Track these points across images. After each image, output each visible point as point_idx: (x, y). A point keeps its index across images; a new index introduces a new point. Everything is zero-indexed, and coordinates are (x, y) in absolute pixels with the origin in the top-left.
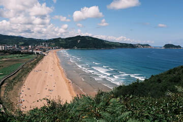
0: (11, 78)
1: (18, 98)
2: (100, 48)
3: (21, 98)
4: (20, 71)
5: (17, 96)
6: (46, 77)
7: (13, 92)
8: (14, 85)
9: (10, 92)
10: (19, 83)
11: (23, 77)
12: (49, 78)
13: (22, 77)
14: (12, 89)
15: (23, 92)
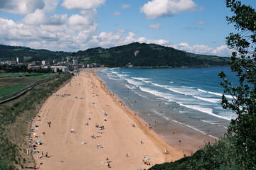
0: (11, 104)
1: (27, 139)
2: (179, 66)
3: (34, 139)
4: (28, 93)
5: (25, 135)
6: (82, 105)
7: (15, 126)
8: (17, 114)
9: (9, 126)
10: (26, 112)
11: (35, 103)
12: (90, 106)
13: (32, 102)
14: (13, 122)
15: (37, 129)
